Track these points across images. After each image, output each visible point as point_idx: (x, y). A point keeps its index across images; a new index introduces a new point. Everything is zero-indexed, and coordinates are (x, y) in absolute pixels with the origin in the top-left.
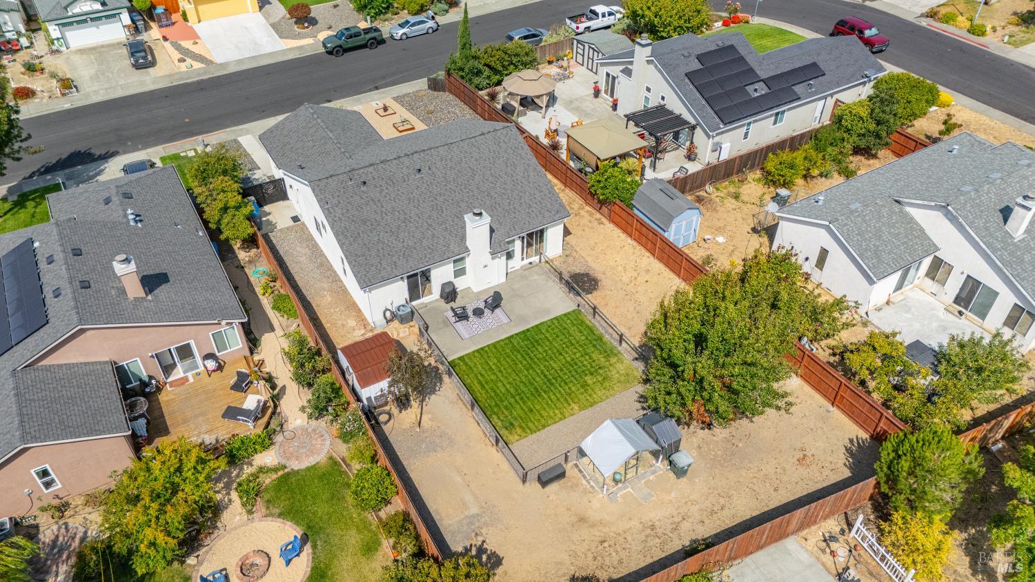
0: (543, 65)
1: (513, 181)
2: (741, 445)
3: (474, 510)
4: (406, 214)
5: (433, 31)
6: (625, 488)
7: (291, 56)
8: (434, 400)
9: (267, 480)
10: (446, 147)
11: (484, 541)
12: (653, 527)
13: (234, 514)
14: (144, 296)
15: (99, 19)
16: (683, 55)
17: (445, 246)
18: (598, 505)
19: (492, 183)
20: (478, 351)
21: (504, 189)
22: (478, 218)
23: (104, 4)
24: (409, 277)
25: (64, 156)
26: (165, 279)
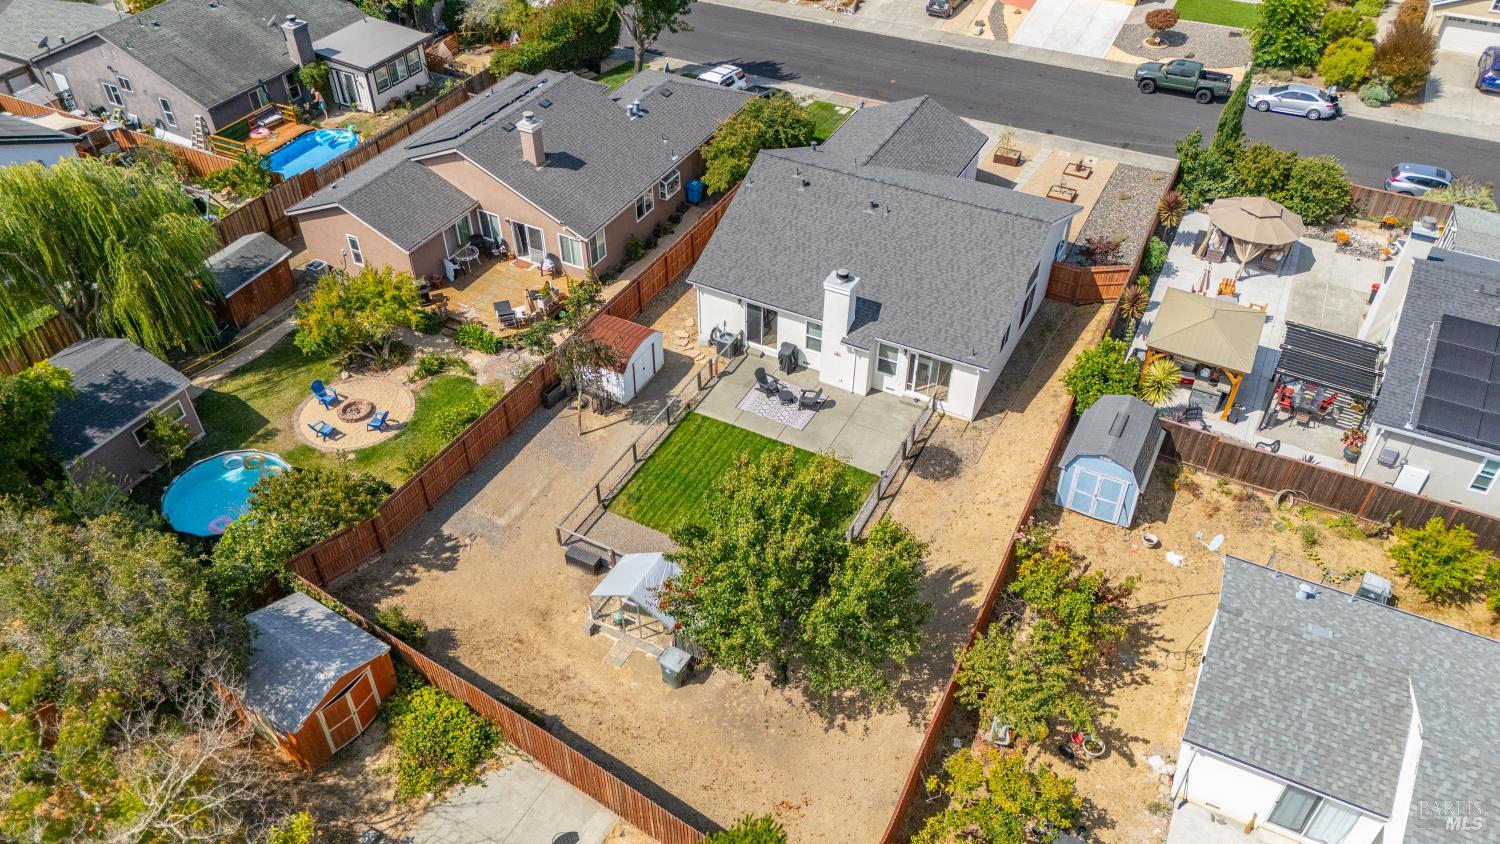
0: (1370, 224)
1: (967, 283)
2: (772, 731)
3: (502, 522)
4: (809, 240)
5: (1319, 119)
6: (613, 633)
7: (1095, 69)
8: (630, 429)
9: (455, 372)
10: (936, 199)
11: (466, 546)
12: (565, 678)
13: (402, 373)
14: (535, 163)
16: (1482, 287)
17: (807, 298)
18: (575, 621)
19: (940, 270)
20: (727, 426)
21: (946, 285)
22: (839, 281)
24: (750, 306)
25: (758, 61)
26: (574, 163)
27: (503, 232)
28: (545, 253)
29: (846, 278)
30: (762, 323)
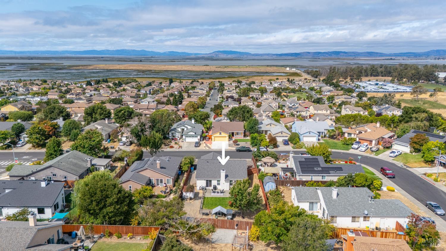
7: (228, 150)
8: (197, 201)
14: (159, 169)
15: (194, 136)
17: (216, 176)
20: (211, 197)
23: (195, 133)
24: (207, 180)
26: (165, 168)
27: (154, 182)
28: (163, 183)
29: (223, 170)
30: (209, 183)
